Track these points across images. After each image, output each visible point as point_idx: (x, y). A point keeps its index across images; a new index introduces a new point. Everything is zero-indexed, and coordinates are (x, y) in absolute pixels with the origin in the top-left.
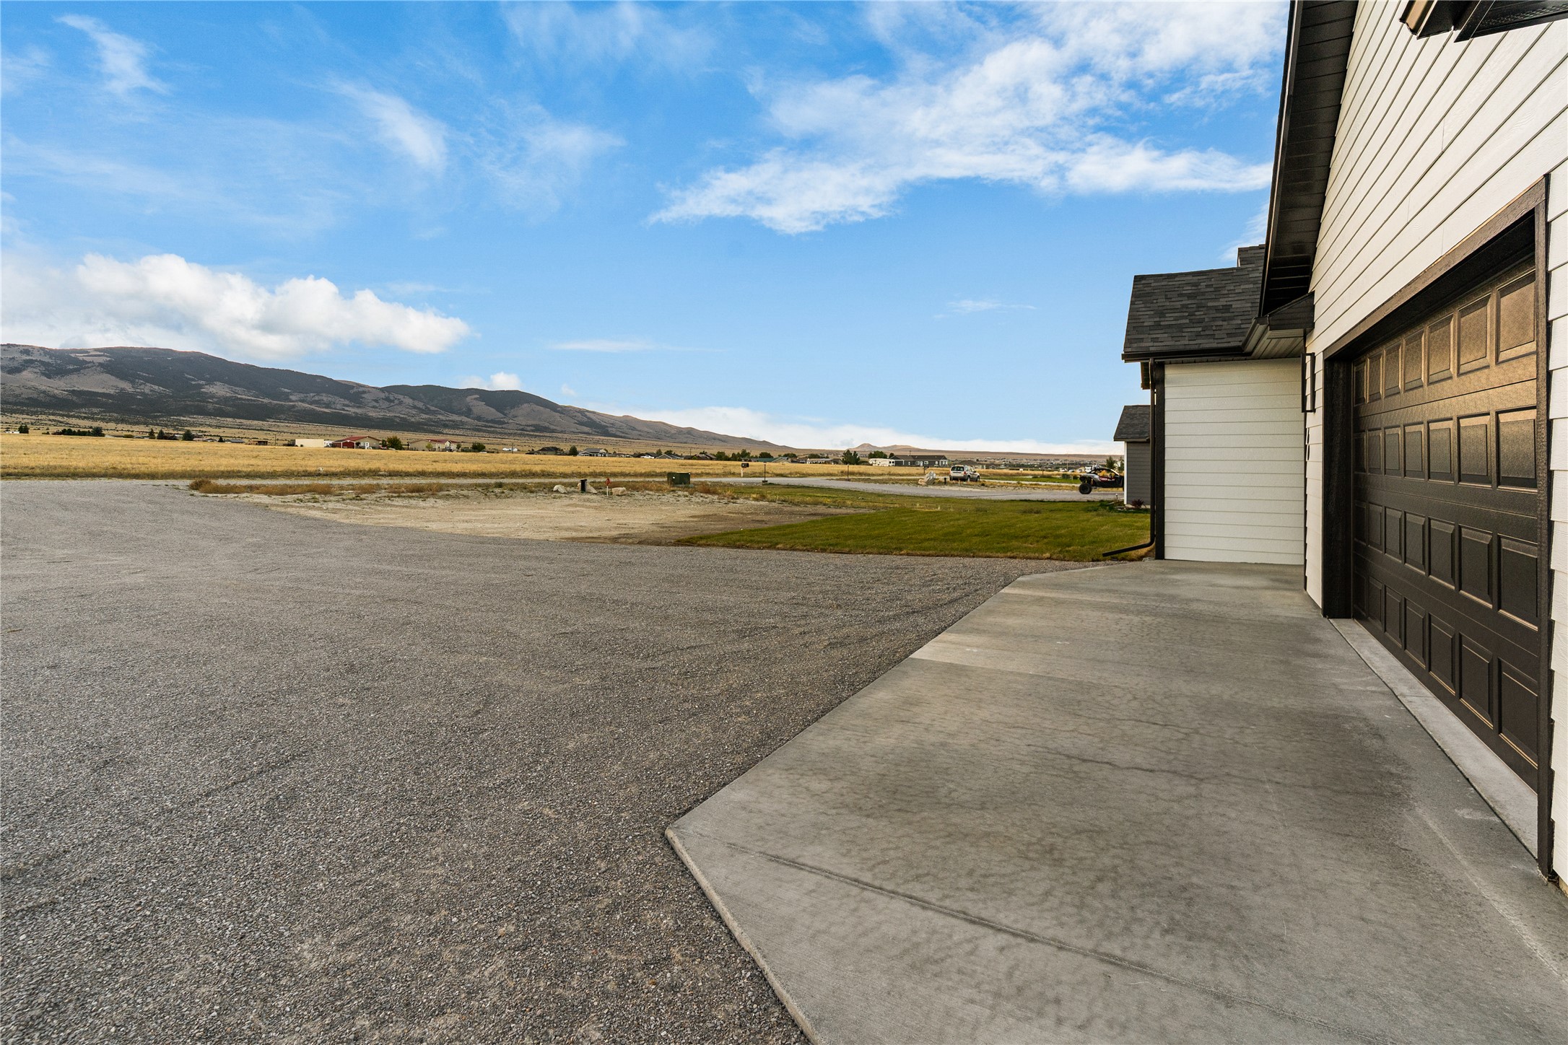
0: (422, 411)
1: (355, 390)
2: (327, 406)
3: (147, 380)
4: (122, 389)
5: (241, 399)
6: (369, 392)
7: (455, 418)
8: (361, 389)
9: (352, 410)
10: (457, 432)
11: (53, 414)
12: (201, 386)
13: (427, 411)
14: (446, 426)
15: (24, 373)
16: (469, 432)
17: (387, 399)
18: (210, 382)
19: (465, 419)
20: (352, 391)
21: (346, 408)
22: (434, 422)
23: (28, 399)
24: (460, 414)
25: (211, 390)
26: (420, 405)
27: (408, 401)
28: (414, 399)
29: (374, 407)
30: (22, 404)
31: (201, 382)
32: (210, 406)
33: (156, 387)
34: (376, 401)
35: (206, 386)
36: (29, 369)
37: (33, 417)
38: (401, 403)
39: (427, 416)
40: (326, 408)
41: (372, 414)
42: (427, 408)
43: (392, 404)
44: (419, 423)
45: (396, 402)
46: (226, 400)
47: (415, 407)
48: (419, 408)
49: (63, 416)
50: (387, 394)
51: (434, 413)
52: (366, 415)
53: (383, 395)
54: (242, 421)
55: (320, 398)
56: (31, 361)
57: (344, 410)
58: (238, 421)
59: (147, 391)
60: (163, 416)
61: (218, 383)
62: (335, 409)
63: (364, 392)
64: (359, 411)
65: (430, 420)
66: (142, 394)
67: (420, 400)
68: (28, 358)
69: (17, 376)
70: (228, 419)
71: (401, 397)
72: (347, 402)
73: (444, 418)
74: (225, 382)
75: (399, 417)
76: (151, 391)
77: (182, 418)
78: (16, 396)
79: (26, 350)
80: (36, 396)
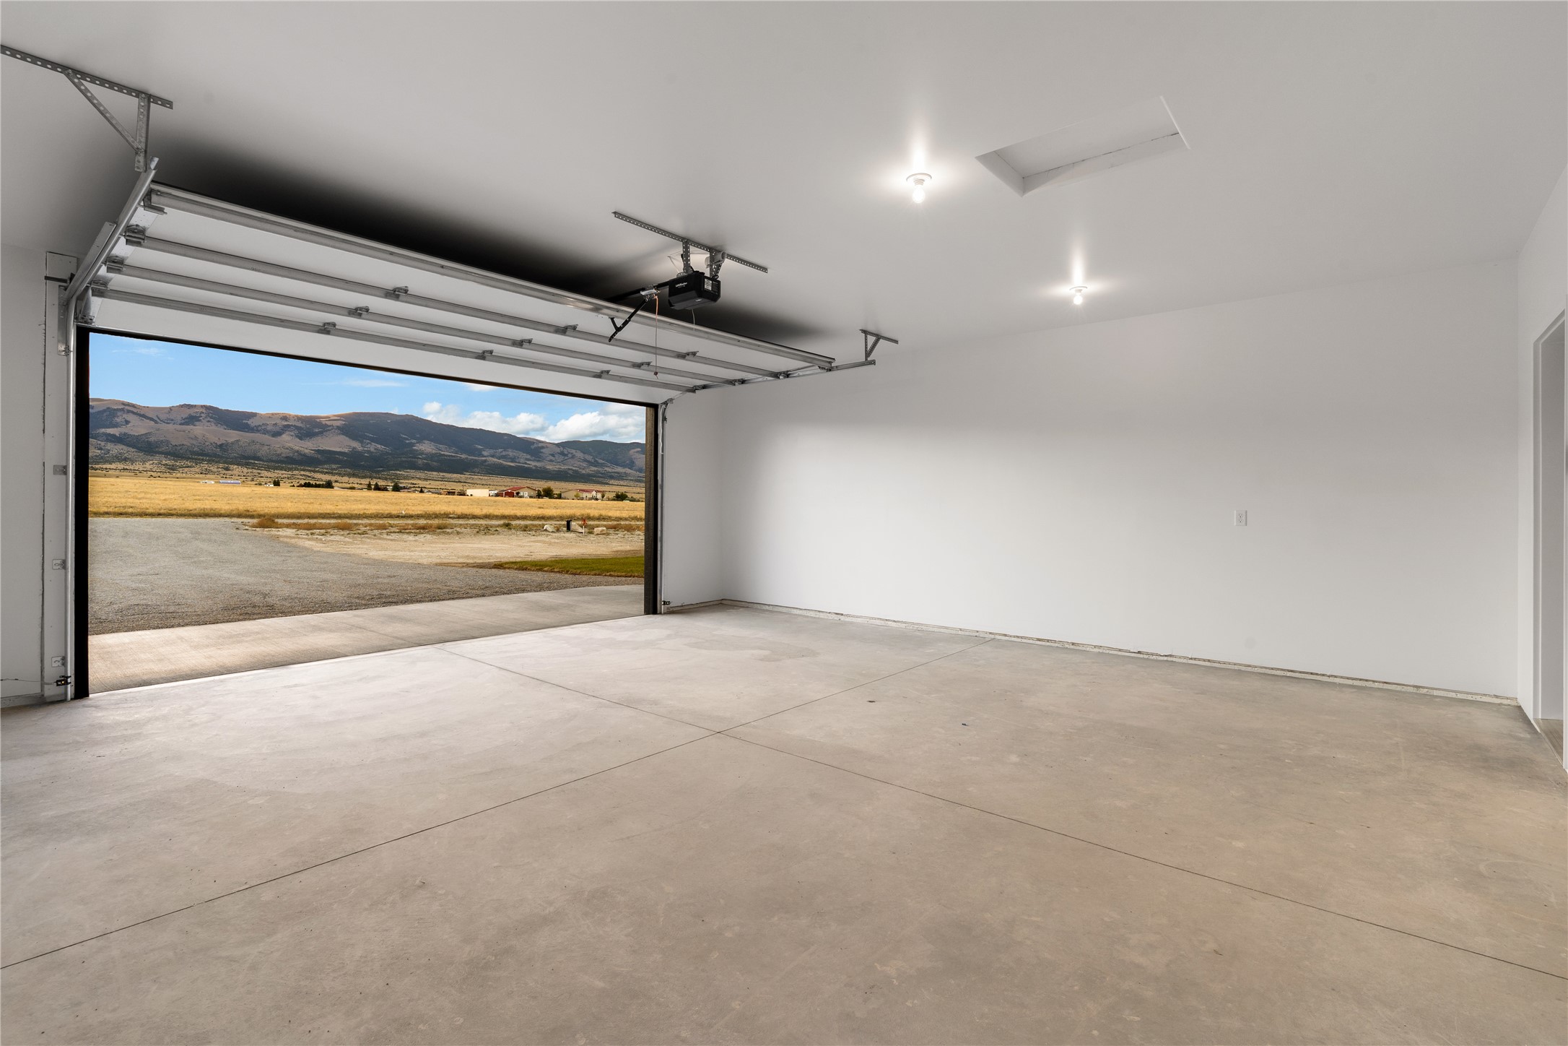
0: (590, 464)
1: (535, 445)
2: (513, 460)
3: (373, 440)
4: (354, 448)
5: (444, 455)
6: (547, 447)
7: (620, 469)
8: (540, 445)
9: (533, 464)
10: (622, 483)
11: (304, 470)
12: (413, 445)
13: (595, 464)
14: (612, 478)
15: (284, 436)
16: (632, 483)
17: (562, 454)
18: (420, 440)
19: (628, 471)
20: (533, 447)
21: (528, 462)
22: (602, 474)
23: (286, 457)
24: (624, 466)
25: (421, 447)
26: (589, 458)
27: (579, 454)
28: (584, 453)
29: (551, 461)
30: (281, 462)
31: (414, 441)
32: (420, 462)
33: (379, 446)
34: (553, 455)
35: (418, 445)
36: (287, 433)
37: (290, 473)
38: (573, 457)
39: (596, 469)
40: (512, 462)
41: (550, 467)
42: (596, 461)
43: (566, 458)
44: (589, 475)
45: (570, 456)
46: (431, 457)
47: (585, 460)
48: (588, 462)
49: (310, 471)
50: (562, 449)
51: (602, 465)
52: (544, 468)
53: (558, 450)
54: (444, 474)
55: (507, 453)
56: (288, 426)
57: (526, 463)
58: (442, 474)
59: (372, 450)
60: (382, 471)
61: (426, 442)
62: (519, 463)
63: (543, 447)
64: (539, 464)
65: (599, 472)
66: (369, 452)
67: (590, 454)
68: (286, 423)
69: (279, 439)
70: (434, 473)
71: (573, 451)
72: (529, 457)
73: (610, 470)
74: (431, 440)
75: (571, 469)
76: (375, 449)
77: (398, 472)
78: (278, 455)
79: (285, 418)
80: (291, 455)
